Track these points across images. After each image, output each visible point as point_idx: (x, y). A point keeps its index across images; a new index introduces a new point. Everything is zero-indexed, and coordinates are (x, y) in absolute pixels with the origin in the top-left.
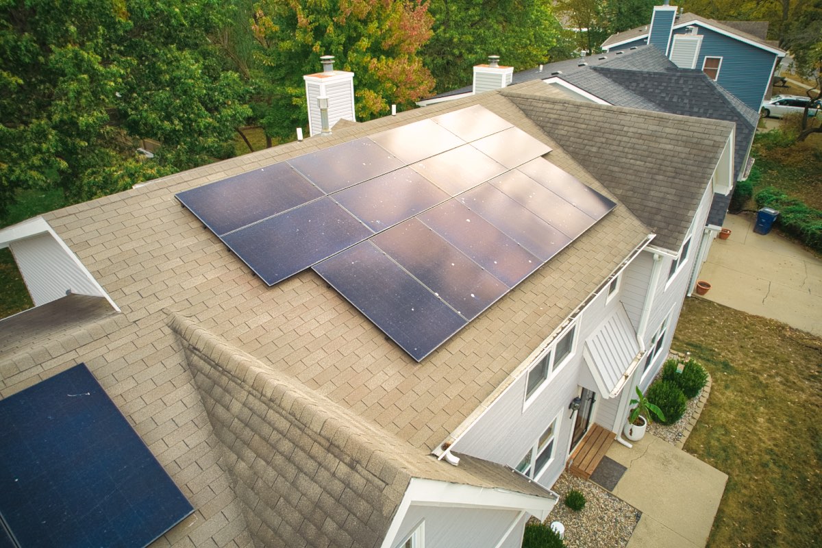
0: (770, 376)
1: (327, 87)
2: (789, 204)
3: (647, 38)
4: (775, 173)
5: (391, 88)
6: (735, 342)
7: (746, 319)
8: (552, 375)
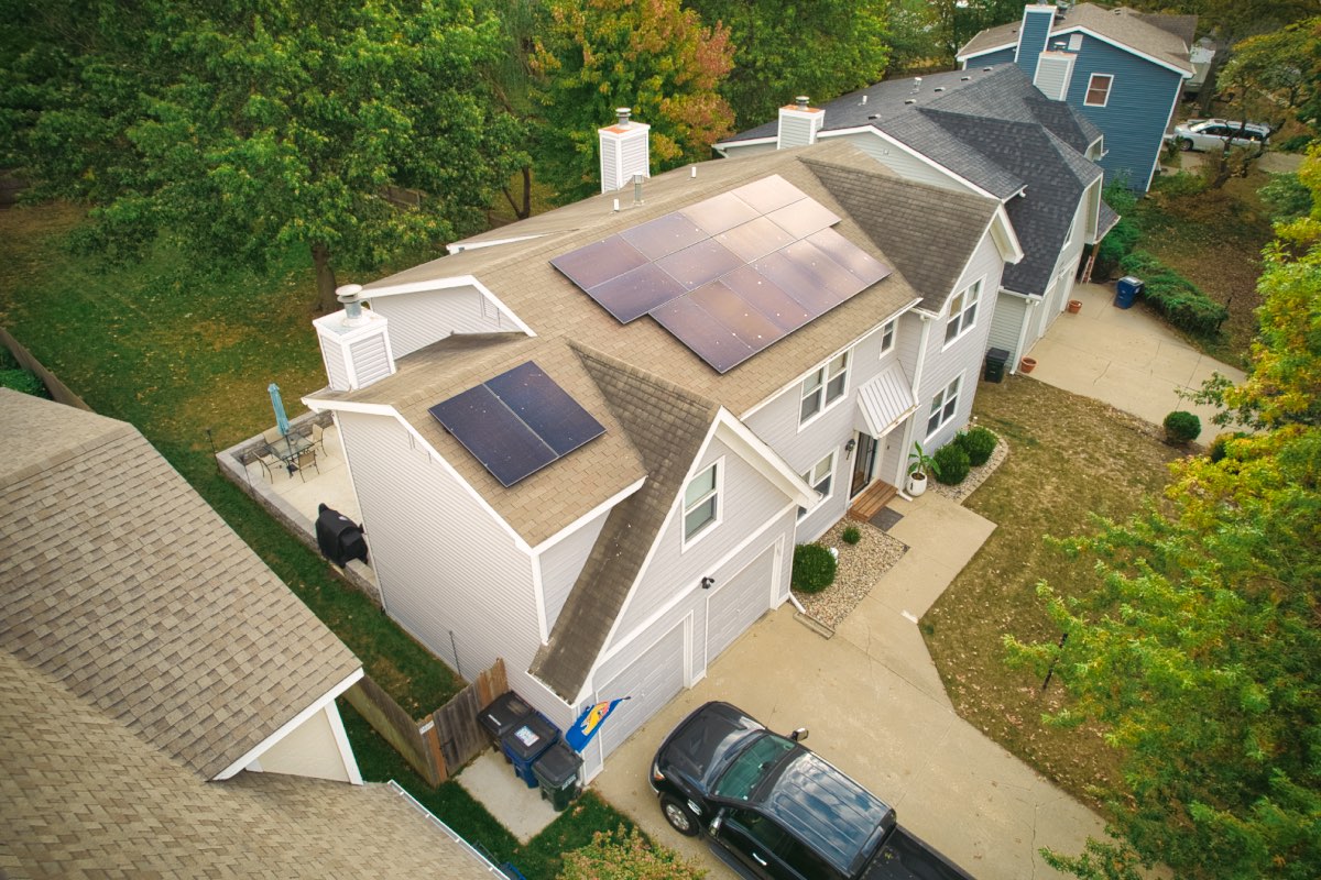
0: (1076, 453)
1: (623, 142)
2: (1157, 272)
3: (1015, 47)
4: (1173, 231)
5: (684, 131)
6: (1050, 421)
7: (1068, 399)
8: (824, 410)
